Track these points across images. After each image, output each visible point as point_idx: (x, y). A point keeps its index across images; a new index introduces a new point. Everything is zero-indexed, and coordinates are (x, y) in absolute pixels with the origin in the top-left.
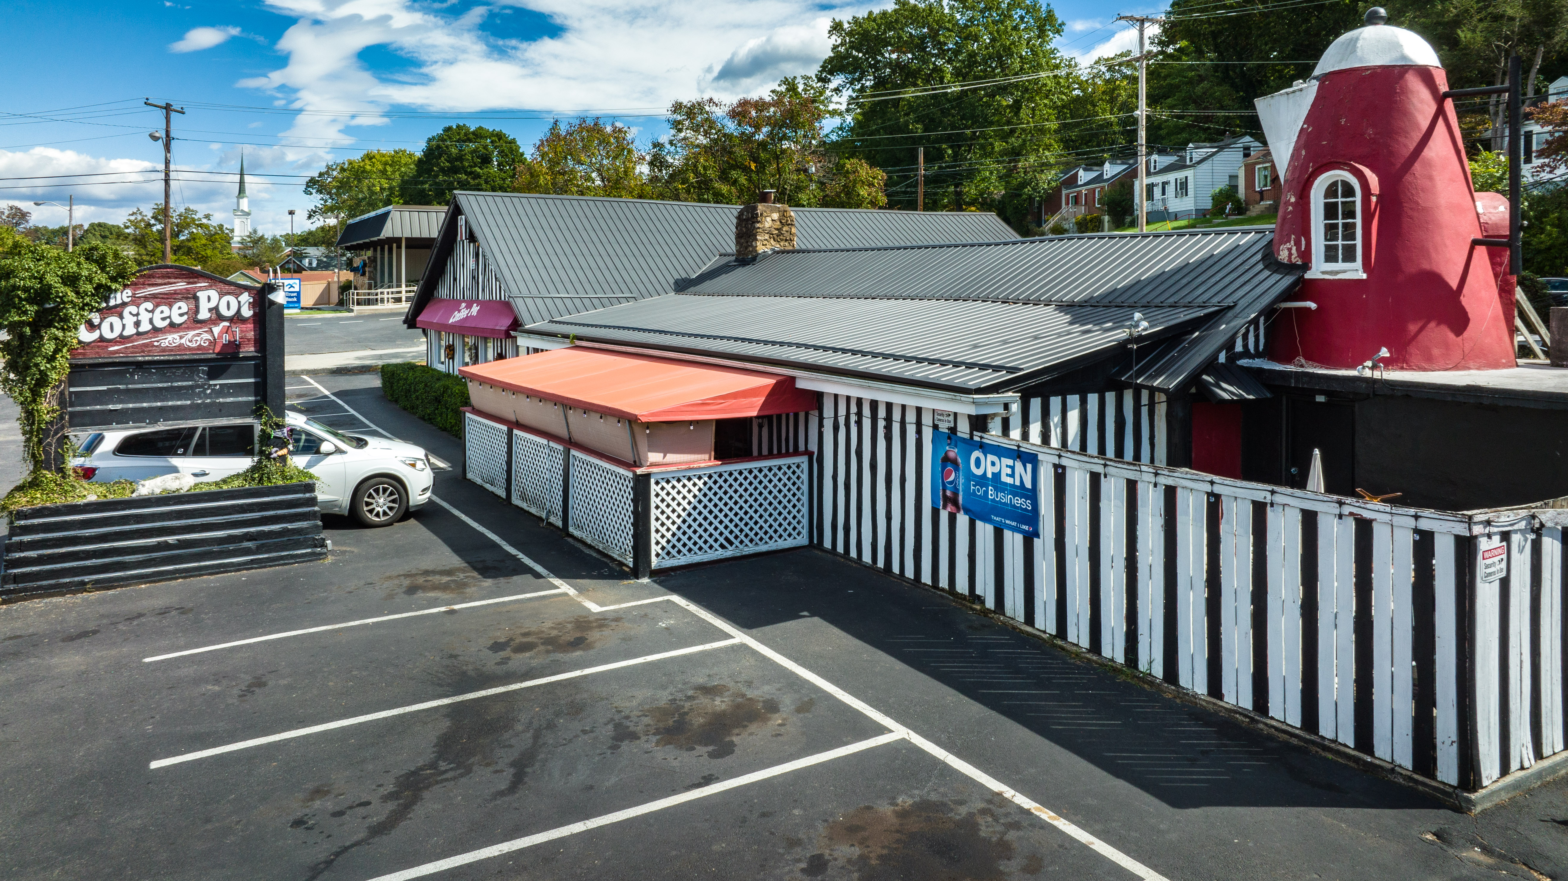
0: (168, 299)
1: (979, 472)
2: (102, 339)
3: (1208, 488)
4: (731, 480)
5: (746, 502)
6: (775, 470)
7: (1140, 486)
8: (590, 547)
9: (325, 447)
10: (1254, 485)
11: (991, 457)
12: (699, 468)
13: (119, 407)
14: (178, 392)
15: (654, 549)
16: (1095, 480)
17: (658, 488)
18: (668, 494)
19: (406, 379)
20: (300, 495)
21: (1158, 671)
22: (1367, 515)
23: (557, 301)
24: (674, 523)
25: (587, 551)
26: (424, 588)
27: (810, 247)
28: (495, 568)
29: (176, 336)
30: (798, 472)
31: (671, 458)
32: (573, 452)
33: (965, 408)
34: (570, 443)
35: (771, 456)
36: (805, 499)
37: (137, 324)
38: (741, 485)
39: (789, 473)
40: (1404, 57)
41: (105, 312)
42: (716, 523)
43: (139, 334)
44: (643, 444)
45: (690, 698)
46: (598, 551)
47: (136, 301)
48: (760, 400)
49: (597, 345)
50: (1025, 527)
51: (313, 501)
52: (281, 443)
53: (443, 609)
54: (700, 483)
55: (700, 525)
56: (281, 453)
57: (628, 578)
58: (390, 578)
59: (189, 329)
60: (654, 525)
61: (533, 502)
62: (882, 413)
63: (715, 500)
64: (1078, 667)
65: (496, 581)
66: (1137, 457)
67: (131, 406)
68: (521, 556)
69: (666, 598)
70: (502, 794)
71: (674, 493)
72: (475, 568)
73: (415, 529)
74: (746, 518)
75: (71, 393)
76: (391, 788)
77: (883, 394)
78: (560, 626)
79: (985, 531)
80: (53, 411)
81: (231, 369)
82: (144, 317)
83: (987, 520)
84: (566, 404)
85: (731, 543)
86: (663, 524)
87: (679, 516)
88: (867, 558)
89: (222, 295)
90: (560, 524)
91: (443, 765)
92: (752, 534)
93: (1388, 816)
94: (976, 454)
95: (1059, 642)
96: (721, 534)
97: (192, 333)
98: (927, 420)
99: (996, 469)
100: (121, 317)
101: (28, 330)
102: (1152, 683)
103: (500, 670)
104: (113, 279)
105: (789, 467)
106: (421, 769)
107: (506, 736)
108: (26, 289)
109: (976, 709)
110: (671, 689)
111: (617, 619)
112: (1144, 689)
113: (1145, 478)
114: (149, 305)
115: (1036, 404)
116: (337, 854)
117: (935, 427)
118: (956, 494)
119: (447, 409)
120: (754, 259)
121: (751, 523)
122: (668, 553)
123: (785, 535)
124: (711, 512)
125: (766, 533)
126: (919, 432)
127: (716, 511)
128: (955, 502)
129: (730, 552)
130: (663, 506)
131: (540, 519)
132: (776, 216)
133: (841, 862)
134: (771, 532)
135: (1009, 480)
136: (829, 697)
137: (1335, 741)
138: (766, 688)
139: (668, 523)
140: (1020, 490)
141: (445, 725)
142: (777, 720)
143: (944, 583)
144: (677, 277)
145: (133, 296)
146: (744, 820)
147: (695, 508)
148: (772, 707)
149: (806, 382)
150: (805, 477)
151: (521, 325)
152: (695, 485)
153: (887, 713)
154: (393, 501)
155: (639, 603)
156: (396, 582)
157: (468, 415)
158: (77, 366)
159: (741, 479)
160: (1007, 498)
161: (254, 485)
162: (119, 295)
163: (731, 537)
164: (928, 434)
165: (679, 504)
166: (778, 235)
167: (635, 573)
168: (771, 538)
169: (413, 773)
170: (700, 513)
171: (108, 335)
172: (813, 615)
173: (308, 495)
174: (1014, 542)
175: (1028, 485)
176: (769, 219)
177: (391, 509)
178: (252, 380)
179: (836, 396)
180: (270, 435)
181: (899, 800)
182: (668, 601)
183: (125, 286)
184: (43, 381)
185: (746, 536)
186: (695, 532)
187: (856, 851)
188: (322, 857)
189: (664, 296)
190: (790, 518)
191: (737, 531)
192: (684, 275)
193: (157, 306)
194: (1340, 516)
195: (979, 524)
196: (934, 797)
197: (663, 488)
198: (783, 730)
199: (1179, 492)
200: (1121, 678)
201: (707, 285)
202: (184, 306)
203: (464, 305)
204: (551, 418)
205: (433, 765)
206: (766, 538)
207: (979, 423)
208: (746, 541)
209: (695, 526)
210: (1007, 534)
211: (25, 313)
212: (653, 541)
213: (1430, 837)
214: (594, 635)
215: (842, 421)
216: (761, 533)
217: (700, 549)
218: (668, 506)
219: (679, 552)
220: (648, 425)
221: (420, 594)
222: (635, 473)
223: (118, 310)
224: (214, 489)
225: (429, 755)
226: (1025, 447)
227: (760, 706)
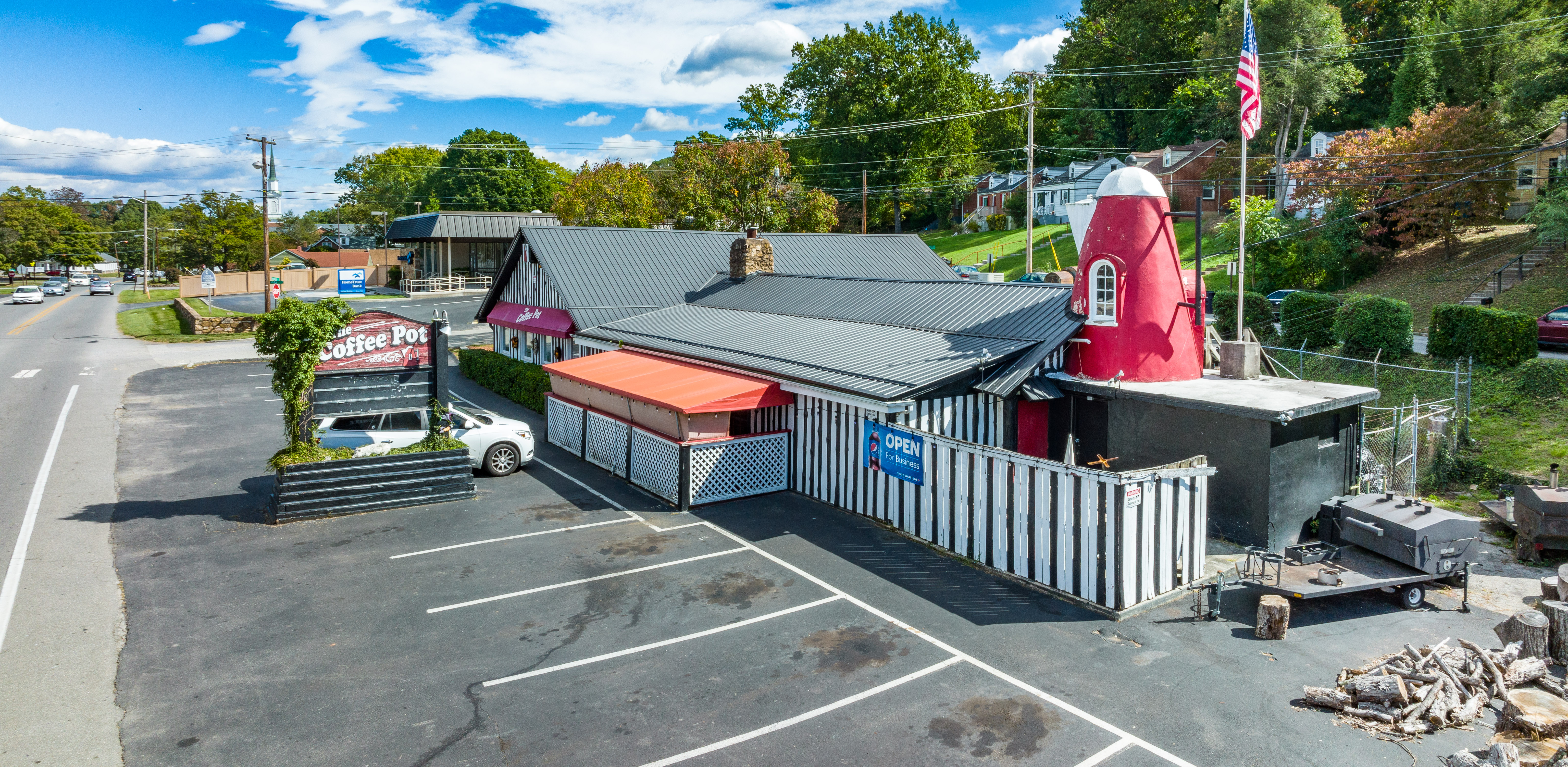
0: (374, 332)
1: (890, 446)
2: (334, 359)
3: (1008, 458)
4: (739, 449)
5: (748, 462)
6: (767, 442)
7: (975, 457)
8: (646, 490)
9: (468, 424)
10: (1029, 457)
11: (897, 438)
12: (720, 442)
13: (344, 401)
14: (380, 391)
15: (692, 492)
16: (953, 452)
17: (694, 455)
18: (701, 458)
19: (483, 363)
20: (459, 457)
21: (983, 560)
22: (1078, 474)
23: (603, 311)
24: (704, 476)
25: (645, 494)
26: (548, 517)
27: (783, 272)
28: (588, 504)
29: (379, 355)
30: (781, 443)
31: (703, 435)
32: (634, 429)
33: (883, 409)
34: (632, 422)
35: (763, 433)
36: (785, 460)
37: (355, 348)
38: (745, 452)
39: (776, 443)
40: (1143, 191)
41: (335, 341)
42: (730, 476)
43: (356, 355)
44: (685, 427)
45: (723, 579)
46: (653, 494)
47: (354, 334)
48: (759, 398)
49: (640, 350)
50: (916, 479)
51: (467, 461)
52: (446, 423)
53: (564, 529)
54: (720, 451)
55: (720, 477)
56: (446, 430)
57: (675, 511)
58: (522, 510)
59: (387, 351)
60: (692, 477)
61: (602, 460)
62: (834, 408)
63: (730, 461)
64: (942, 559)
65: (591, 512)
66: (975, 439)
67: (351, 400)
68: (602, 496)
69: (701, 523)
70: (629, 626)
71: (704, 457)
72: (576, 505)
73: (526, 479)
74: (748, 473)
75: (315, 393)
76: (567, 623)
77: (836, 398)
78: (639, 540)
79: (894, 481)
80: (306, 404)
81: (413, 377)
82: (360, 344)
83: (895, 475)
84: (630, 398)
85: (739, 489)
86: (697, 477)
87: (707, 472)
88: (824, 498)
89: (407, 329)
90: (624, 475)
91: (592, 613)
92: (751, 483)
93: (1080, 625)
94: (889, 435)
95: (933, 546)
96: (733, 483)
97: (389, 354)
98: (861, 414)
99: (900, 445)
100: (346, 345)
101: (294, 355)
102: (980, 566)
103: (610, 564)
104: (341, 320)
105: (776, 440)
106: (581, 614)
107: (623, 598)
108: (295, 331)
109: (883, 582)
110: (712, 574)
111: (673, 536)
112: (975, 570)
113: (978, 454)
114: (362, 336)
115: (925, 404)
116: (550, 652)
117: (866, 418)
118: (877, 459)
119: (521, 388)
120: (744, 279)
121: (751, 476)
122: (700, 495)
123: (772, 483)
124: (726, 469)
125: (760, 482)
126: (856, 421)
127: (730, 468)
128: (877, 464)
129: (738, 494)
130: (697, 466)
131: (609, 471)
132: (759, 247)
133: (809, 654)
134: (763, 481)
135: (907, 452)
136: (802, 578)
137: (1064, 591)
138: (767, 574)
139: (700, 476)
140: (913, 458)
141: (587, 593)
142: (773, 590)
143: (870, 513)
144: (687, 290)
145: (353, 330)
146: (760, 637)
147: (717, 467)
148: (770, 584)
149: (787, 387)
150: (785, 446)
151: (577, 330)
152: (717, 452)
153: (834, 586)
154: (511, 459)
155: (685, 526)
156: (527, 512)
157: (549, 398)
158: (319, 376)
159: (746, 448)
160: (906, 462)
161: (430, 451)
162: (343, 330)
163: (739, 485)
164: (861, 422)
165: (707, 464)
166: (761, 262)
167: (679, 508)
168: (763, 485)
169: (577, 616)
170: (720, 470)
171: (337, 356)
172: (791, 533)
173: (464, 457)
174: (909, 488)
175: (918, 455)
176: (754, 250)
177: (509, 464)
178: (427, 383)
179: (806, 397)
180: (439, 419)
181: (840, 627)
182: (702, 525)
183: (348, 324)
184: (300, 386)
185: (748, 484)
186: (717, 482)
187: (818, 649)
188: (542, 653)
189: (678, 305)
190: (775, 472)
191: (742, 481)
192: (692, 289)
193: (367, 336)
194: (1067, 475)
195: (891, 477)
196: (858, 625)
197: (697, 455)
198: (777, 595)
199: (994, 460)
200: (964, 564)
201: (710, 298)
202: (384, 336)
203: (527, 309)
204: (617, 405)
205: (587, 612)
206: (760, 485)
207: (892, 418)
208: (748, 487)
209: (717, 478)
210: (906, 483)
211: (294, 345)
212: (691, 488)
213: (1096, 632)
214: (661, 545)
215: (809, 411)
216: (757, 482)
217: (720, 492)
218: (701, 465)
219: (707, 494)
220: (689, 416)
221: (545, 520)
222: (680, 445)
223: (343, 340)
224: (404, 453)
225: (582, 608)
226: (917, 433)
227: (764, 583)
